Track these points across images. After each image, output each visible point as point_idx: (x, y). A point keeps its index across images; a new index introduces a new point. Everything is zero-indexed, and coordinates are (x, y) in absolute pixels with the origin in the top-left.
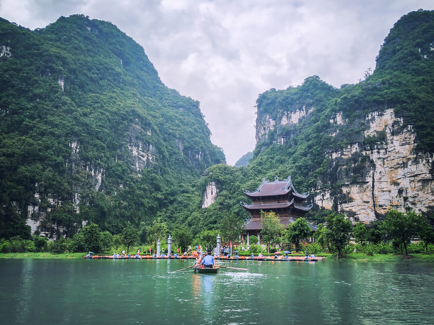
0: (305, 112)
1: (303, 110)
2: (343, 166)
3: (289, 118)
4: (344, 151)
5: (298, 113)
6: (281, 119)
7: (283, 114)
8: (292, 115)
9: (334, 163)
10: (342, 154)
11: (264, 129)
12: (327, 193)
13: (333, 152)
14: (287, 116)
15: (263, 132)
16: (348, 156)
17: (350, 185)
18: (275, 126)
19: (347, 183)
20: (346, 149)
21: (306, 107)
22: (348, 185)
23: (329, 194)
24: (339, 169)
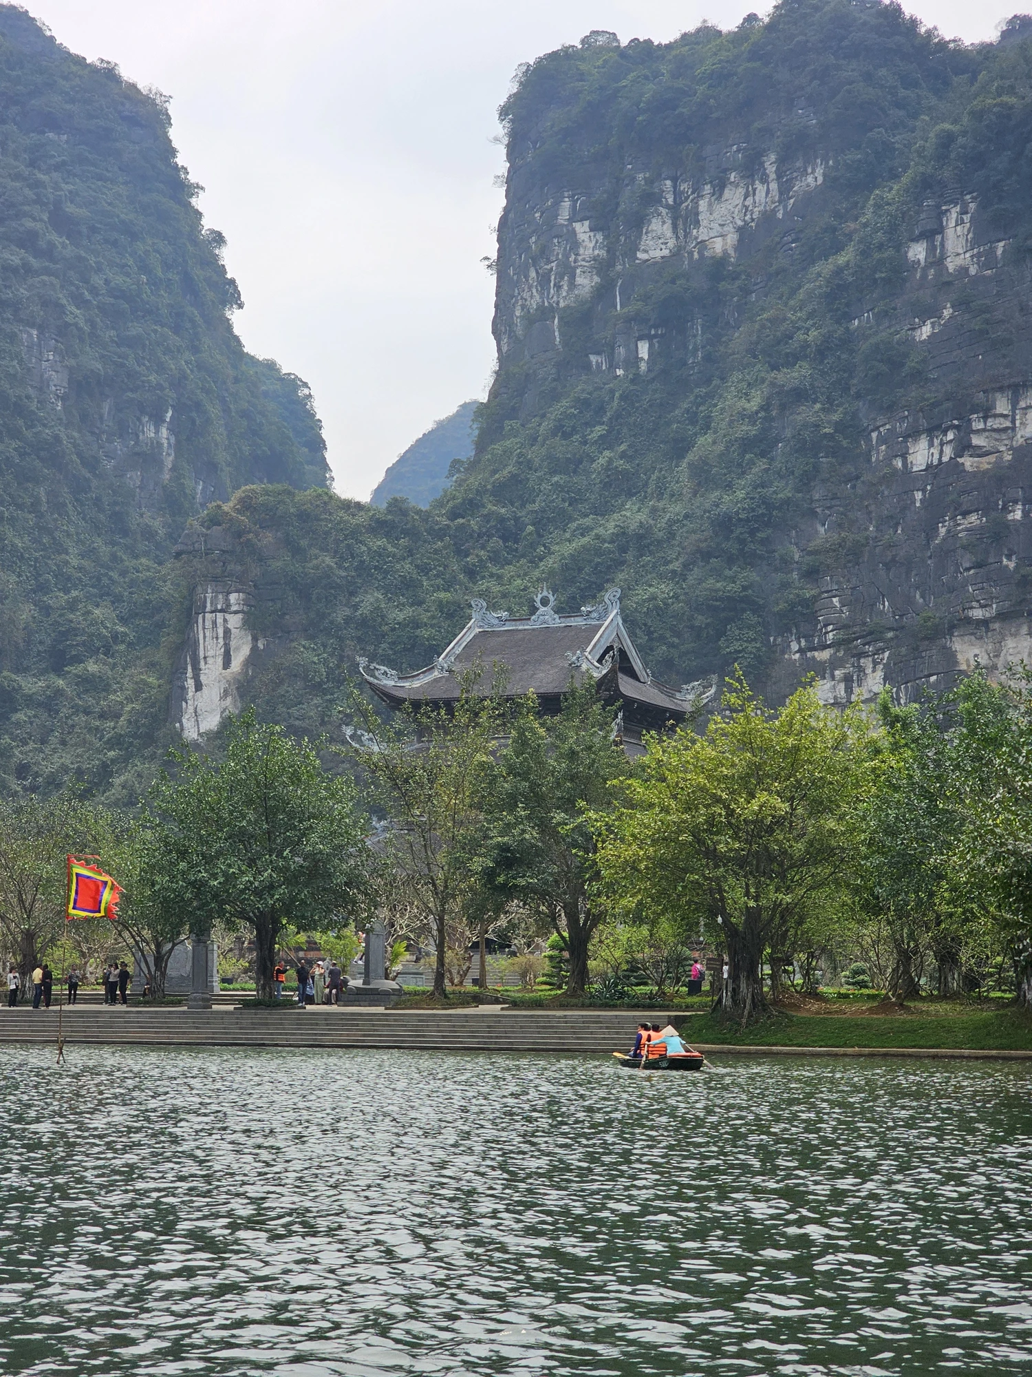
0: (774, 186)
1: (765, 180)
2: (965, 514)
3: (684, 219)
4: (978, 432)
5: (734, 196)
6: (638, 223)
7: (651, 199)
8: (703, 205)
9: (919, 495)
10: (963, 447)
11: (544, 280)
12: (869, 671)
13: (914, 434)
14: (674, 209)
15: (534, 300)
16: (992, 458)
17: (997, 626)
18: (602, 267)
19: (978, 613)
20: (985, 418)
21: (781, 161)
22: (985, 623)
23: (880, 674)
24: (943, 531)
